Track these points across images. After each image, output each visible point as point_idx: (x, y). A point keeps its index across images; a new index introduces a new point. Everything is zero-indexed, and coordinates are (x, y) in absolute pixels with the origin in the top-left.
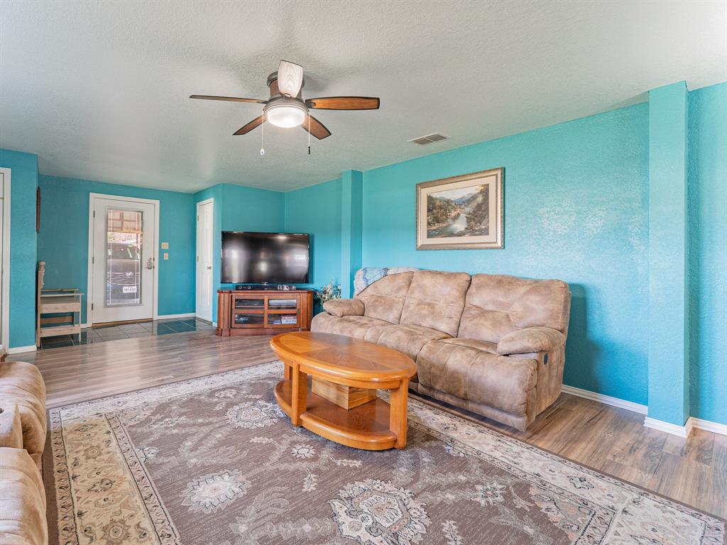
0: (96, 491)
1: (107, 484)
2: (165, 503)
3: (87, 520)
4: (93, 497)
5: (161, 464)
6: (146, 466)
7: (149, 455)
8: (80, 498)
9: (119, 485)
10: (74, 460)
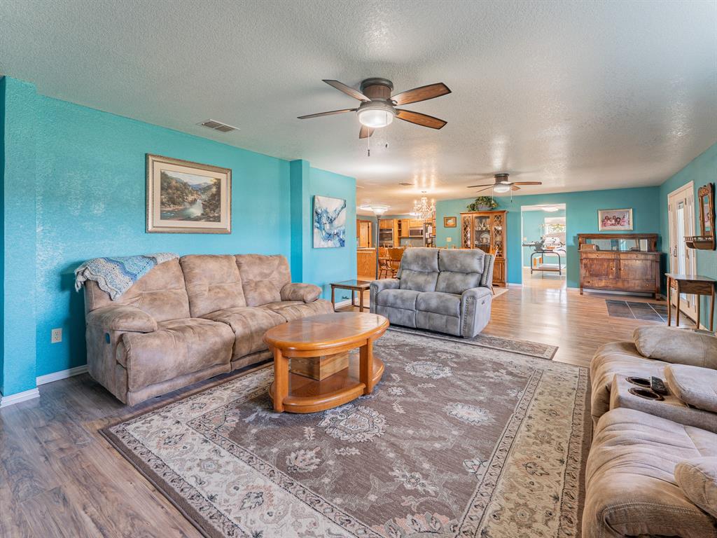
0: (542, 469)
1: (530, 467)
2: (503, 428)
3: (558, 455)
4: (547, 466)
5: (476, 448)
6: (489, 456)
7: (477, 463)
8: (558, 473)
9: (523, 460)
10: (549, 523)
